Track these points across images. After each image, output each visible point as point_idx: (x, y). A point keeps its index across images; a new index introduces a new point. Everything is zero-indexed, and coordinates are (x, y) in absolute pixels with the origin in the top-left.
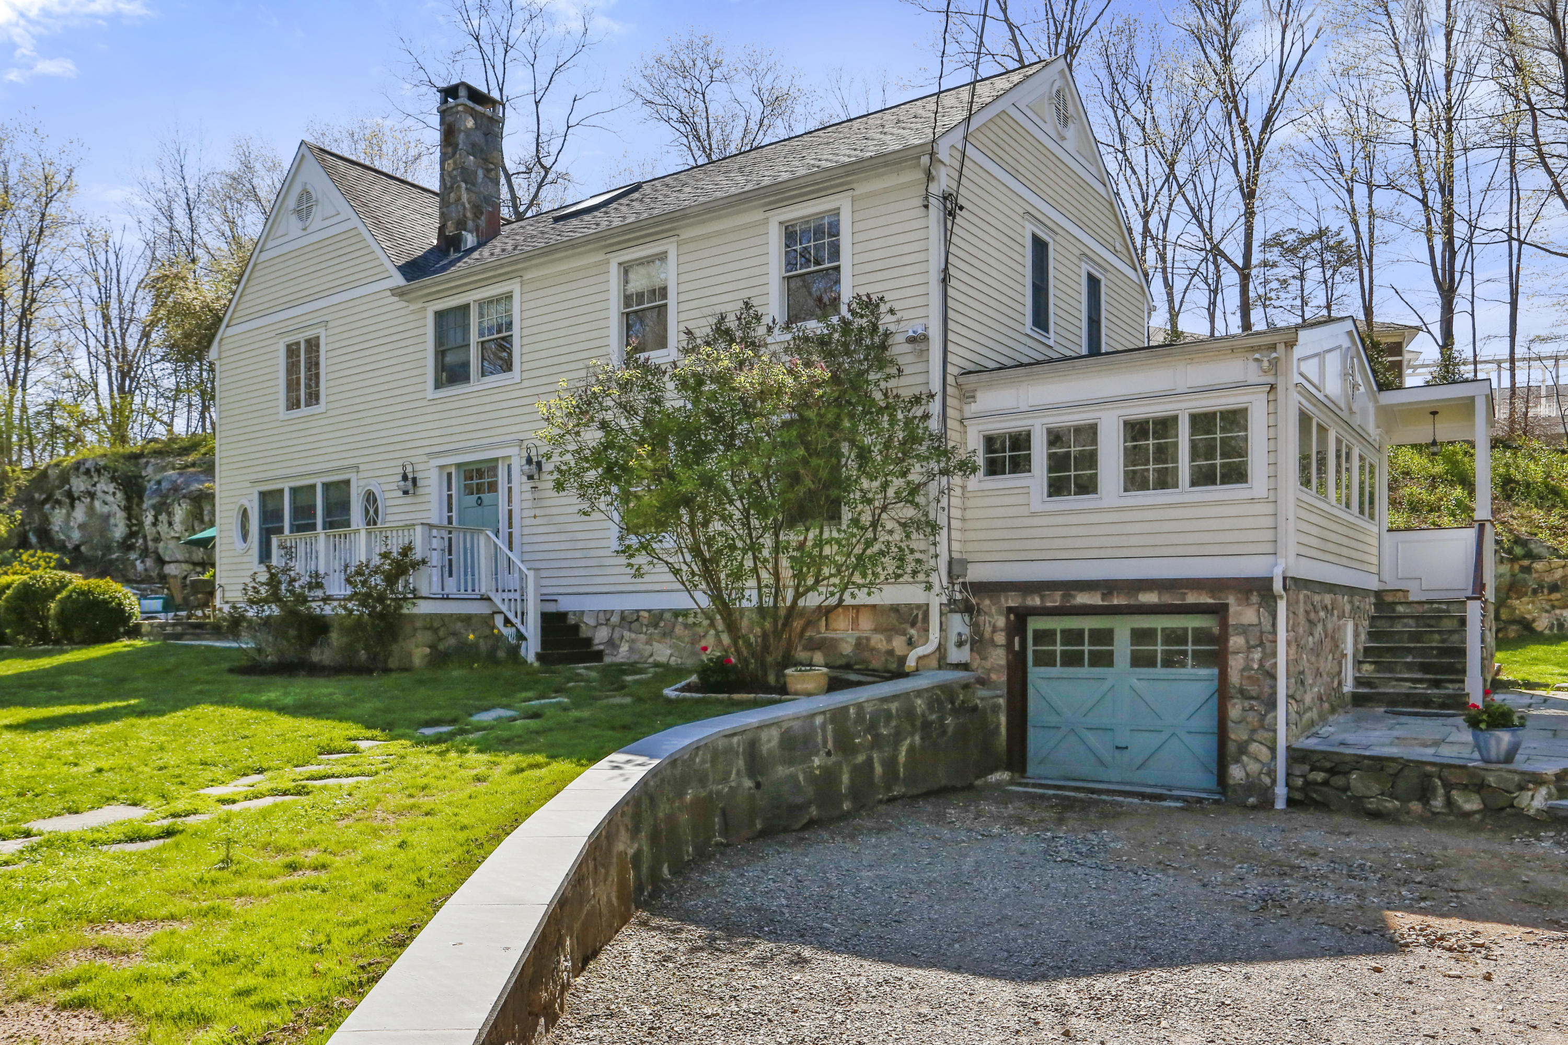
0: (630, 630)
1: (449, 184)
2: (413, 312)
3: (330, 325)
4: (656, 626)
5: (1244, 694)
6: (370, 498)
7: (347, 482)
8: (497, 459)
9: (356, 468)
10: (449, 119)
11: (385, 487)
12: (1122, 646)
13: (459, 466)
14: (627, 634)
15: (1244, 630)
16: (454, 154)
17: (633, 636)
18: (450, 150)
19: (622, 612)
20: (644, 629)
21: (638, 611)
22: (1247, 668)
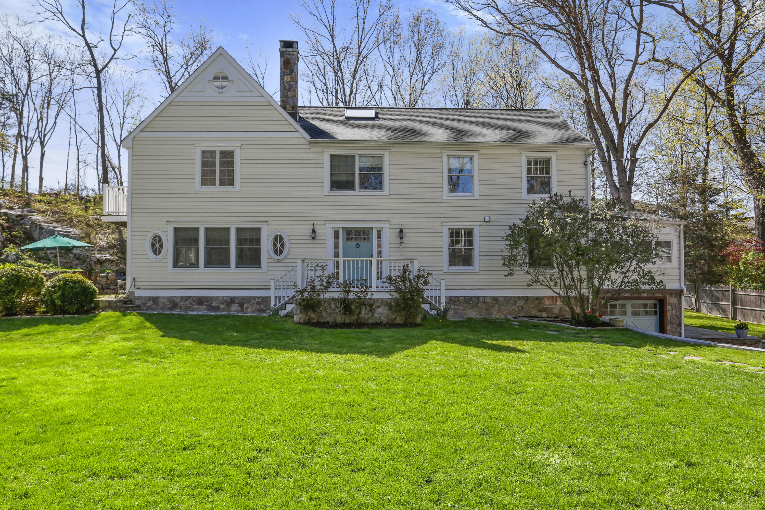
0: (454, 305)
1: (287, 87)
2: (313, 152)
3: (243, 146)
4: (469, 303)
5: (671, 323)
6: (278, 239)
7: (260, 229)
8: (372, 228)
9: (267, 222)
10: (287, 56)
11: (289, 234)
12: (629, 309)
13: (343, 228)
14: (452, 306)
15: (671, 304)
16: (290, 74)
17: (456, 307)
18: (288, 71)
19: (450, 297)
20: (462, 304)
21: (458, 297)
22: (672, 315)
